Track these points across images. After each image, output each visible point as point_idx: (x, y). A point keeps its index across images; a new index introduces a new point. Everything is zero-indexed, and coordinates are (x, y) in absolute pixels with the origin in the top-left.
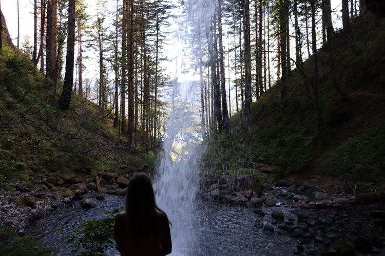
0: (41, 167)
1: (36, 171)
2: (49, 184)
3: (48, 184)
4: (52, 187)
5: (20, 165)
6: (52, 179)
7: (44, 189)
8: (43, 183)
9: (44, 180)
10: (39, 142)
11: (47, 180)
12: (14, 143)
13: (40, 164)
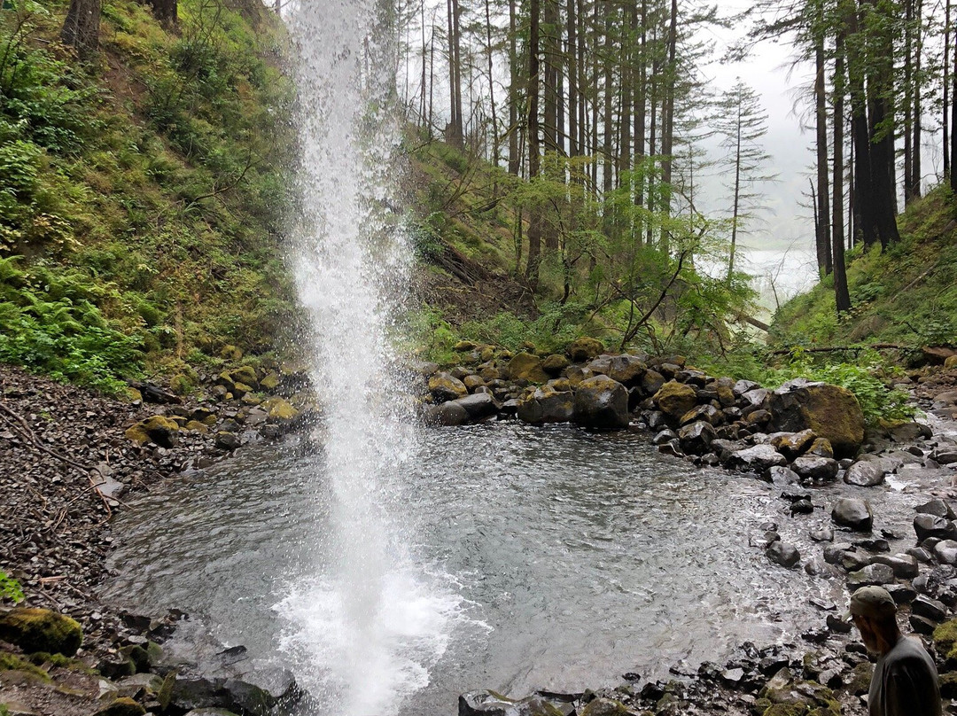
0: (222, 339)
1: (208, 350)
2: (238, 386)
3: (233, 386)
4: (243, 393)
5: (164, 334)
6: (246, 374)
7: (220, 398)
8: (221, 381)
9: (225, 375)
10: (224, 272)
11: (231, 376)
12: (157, 275)
13: (223, 332)
